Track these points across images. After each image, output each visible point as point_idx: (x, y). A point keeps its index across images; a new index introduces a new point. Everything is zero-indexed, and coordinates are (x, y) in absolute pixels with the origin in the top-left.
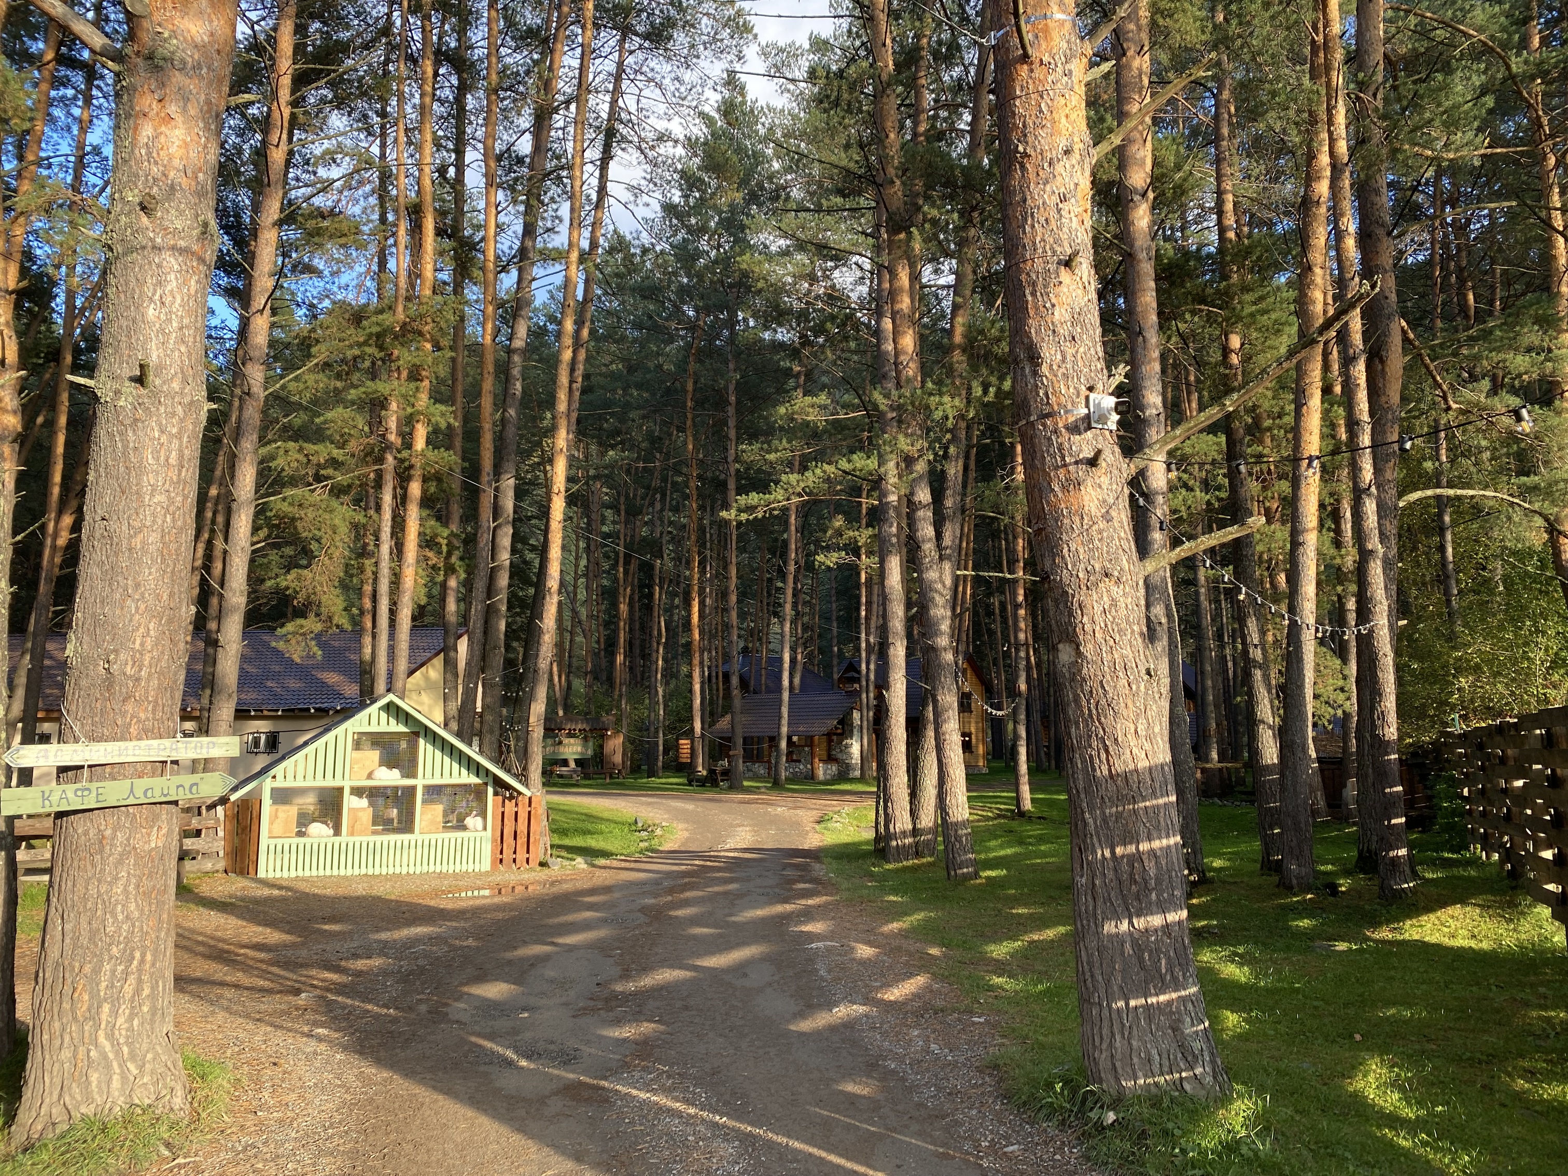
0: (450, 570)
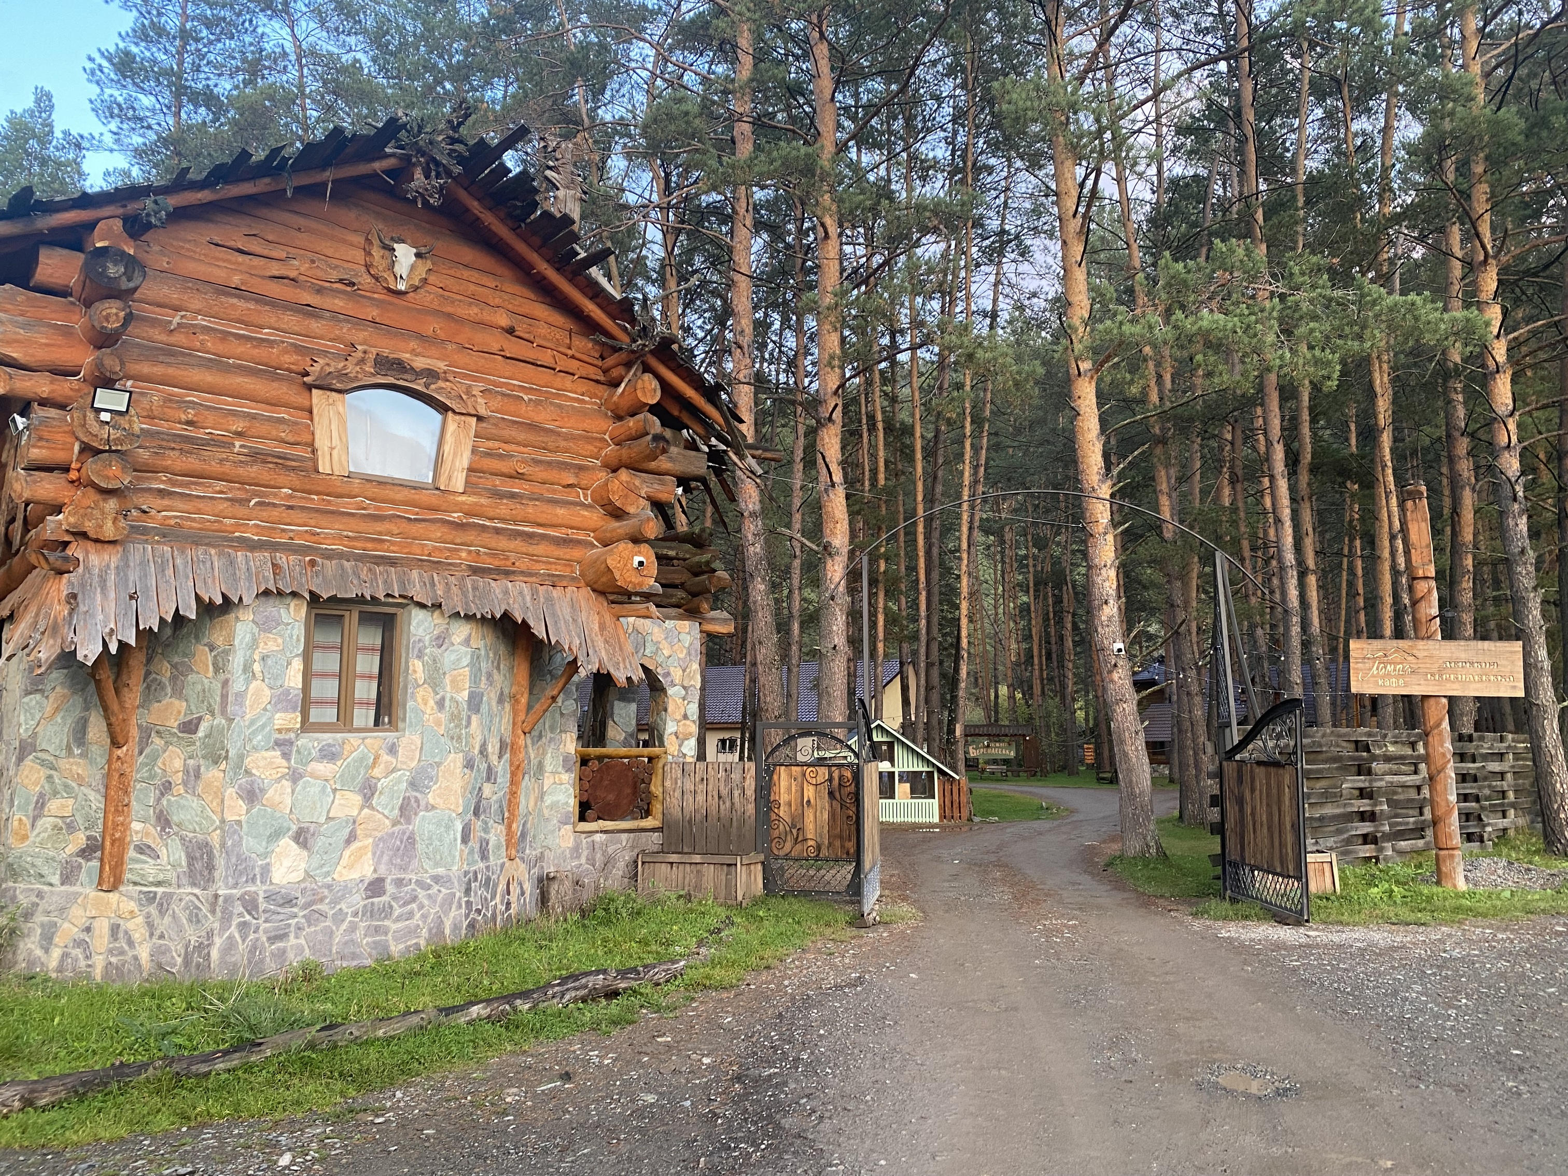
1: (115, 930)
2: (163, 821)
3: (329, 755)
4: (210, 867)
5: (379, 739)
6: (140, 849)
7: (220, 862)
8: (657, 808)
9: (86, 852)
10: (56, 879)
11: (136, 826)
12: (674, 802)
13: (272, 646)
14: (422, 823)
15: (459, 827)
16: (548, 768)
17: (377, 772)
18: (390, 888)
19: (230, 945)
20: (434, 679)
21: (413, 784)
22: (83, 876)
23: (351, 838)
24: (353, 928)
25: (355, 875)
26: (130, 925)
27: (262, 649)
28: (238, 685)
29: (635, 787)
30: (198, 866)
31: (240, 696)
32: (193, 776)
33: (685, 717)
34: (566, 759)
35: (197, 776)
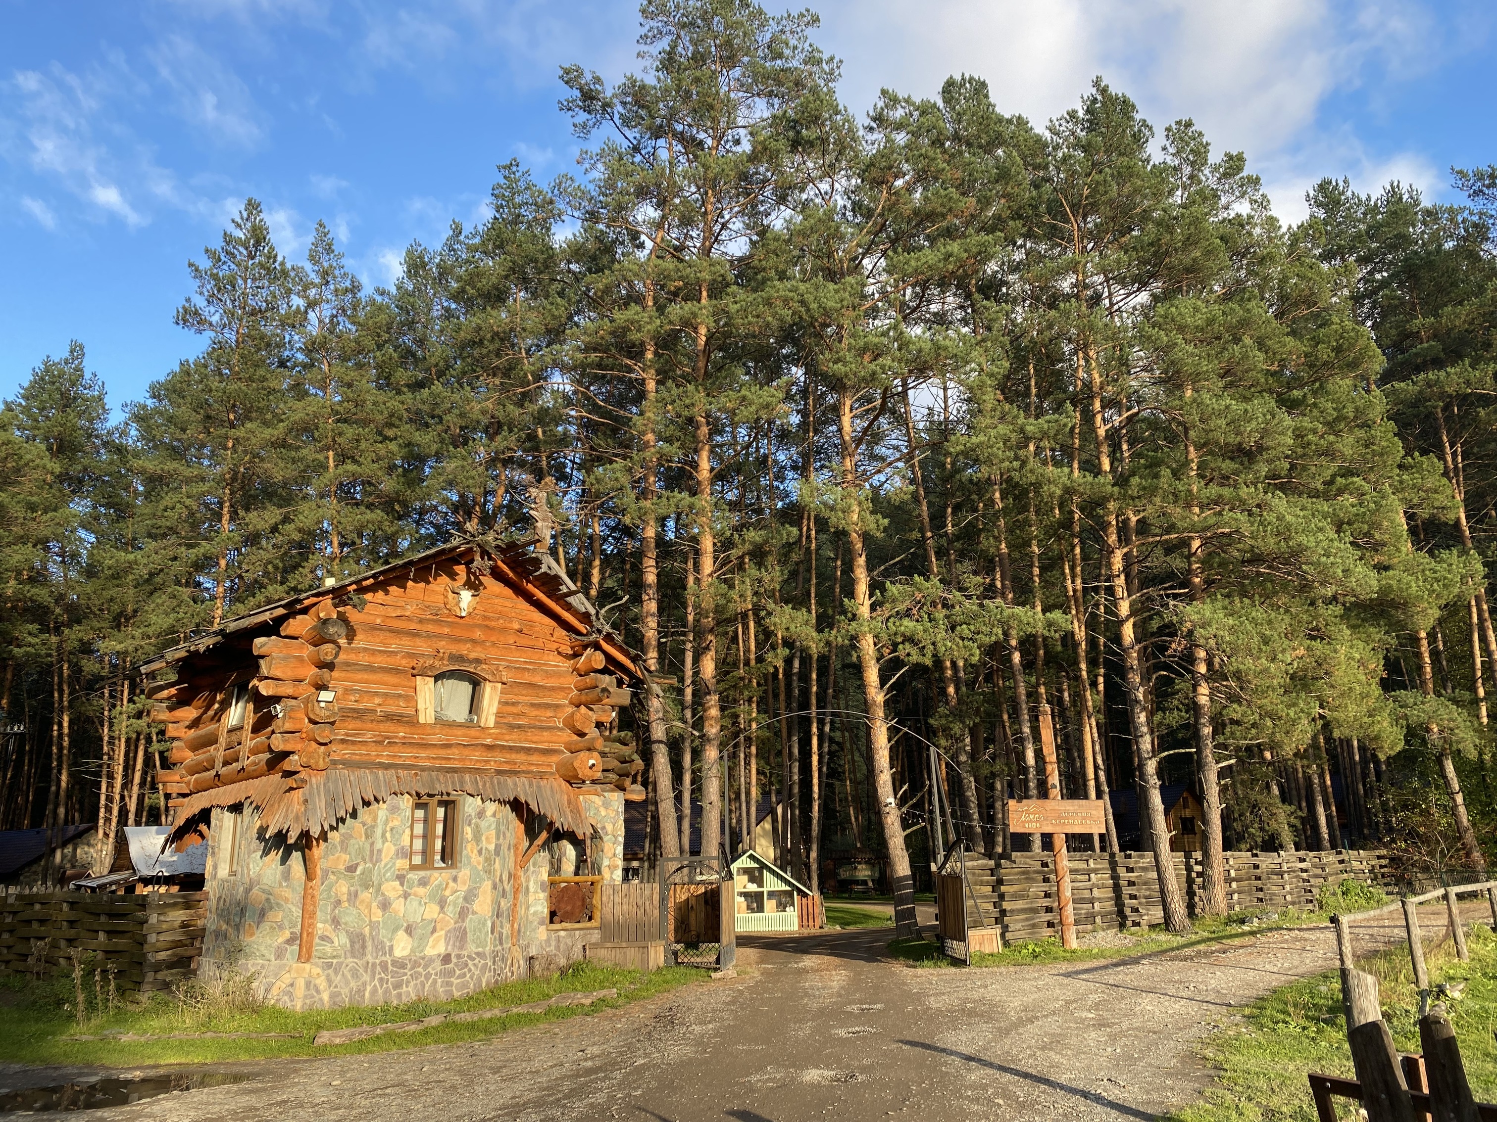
0: (771, 784)
1: (308, 984)
2: (336, 922)
3: (423, 883)
4: (364, 947)
5: (447, 874)
6: (322, 938)
7: (369, 944)
8: (597, 915)
9: (290, 941)
10: (272, 958)
11: (320, 925)
12: (607, 910)
13: (396, 823)
14: (469, 923)
15: (489, 924)
16: (532, 890)
17: (447, 893)
18: (454, 960)
19: (374, 991)
20: (477, 837)
21: (466, 899)
22: (288, 955)
23: (434, 931)
24: (435, 981)
25: (435, 952)
26: (318, 982)
27: (391, 825)
28: (378, 845)
29: (583, 900)
30: (357, 946)
31: (380, 851)
32: (353, 896)
33: (614, 855)
34: (542, 884)
35: (356, 895)
